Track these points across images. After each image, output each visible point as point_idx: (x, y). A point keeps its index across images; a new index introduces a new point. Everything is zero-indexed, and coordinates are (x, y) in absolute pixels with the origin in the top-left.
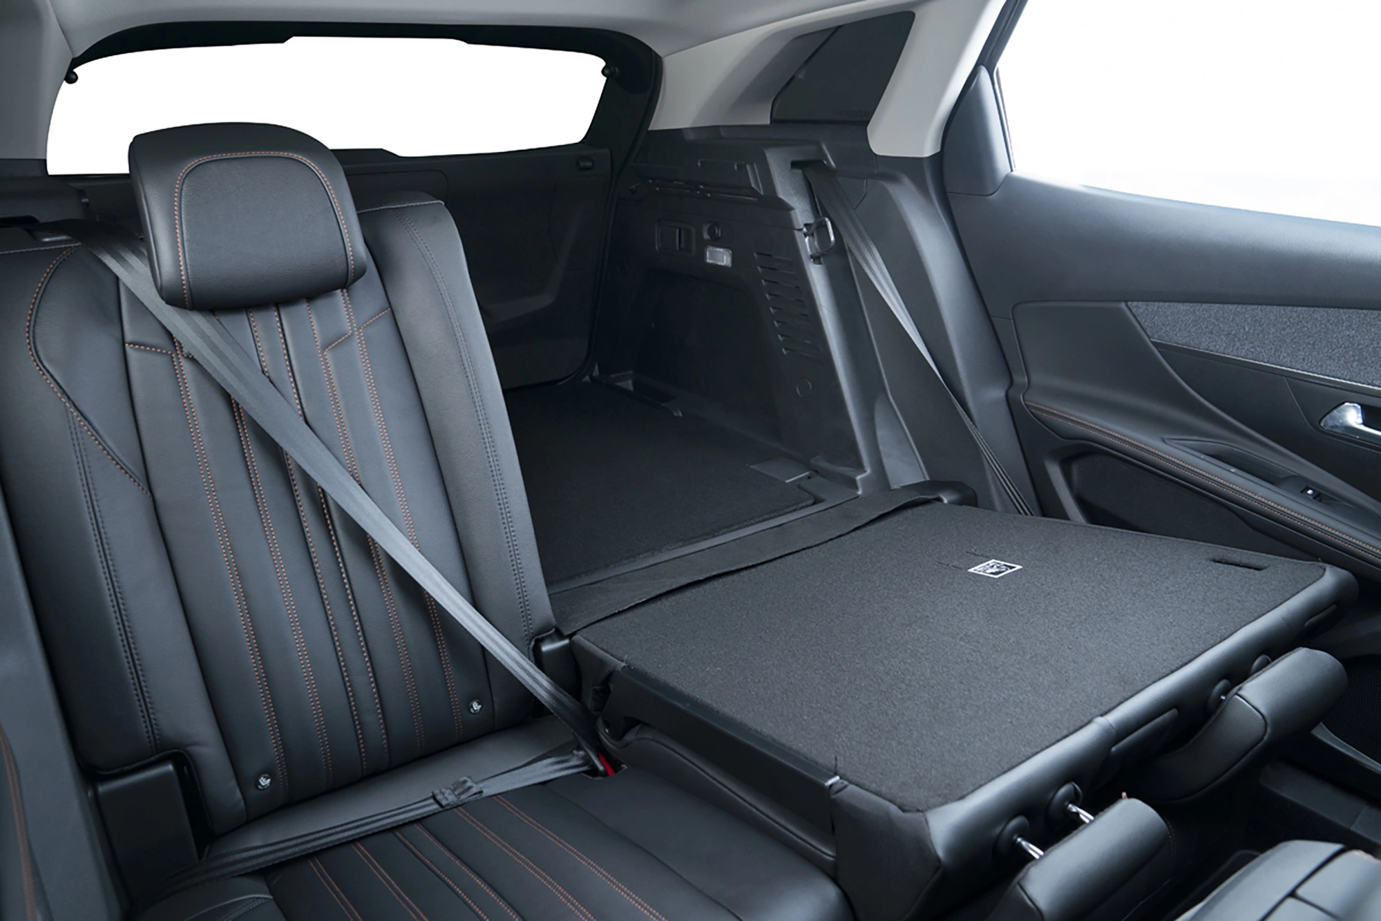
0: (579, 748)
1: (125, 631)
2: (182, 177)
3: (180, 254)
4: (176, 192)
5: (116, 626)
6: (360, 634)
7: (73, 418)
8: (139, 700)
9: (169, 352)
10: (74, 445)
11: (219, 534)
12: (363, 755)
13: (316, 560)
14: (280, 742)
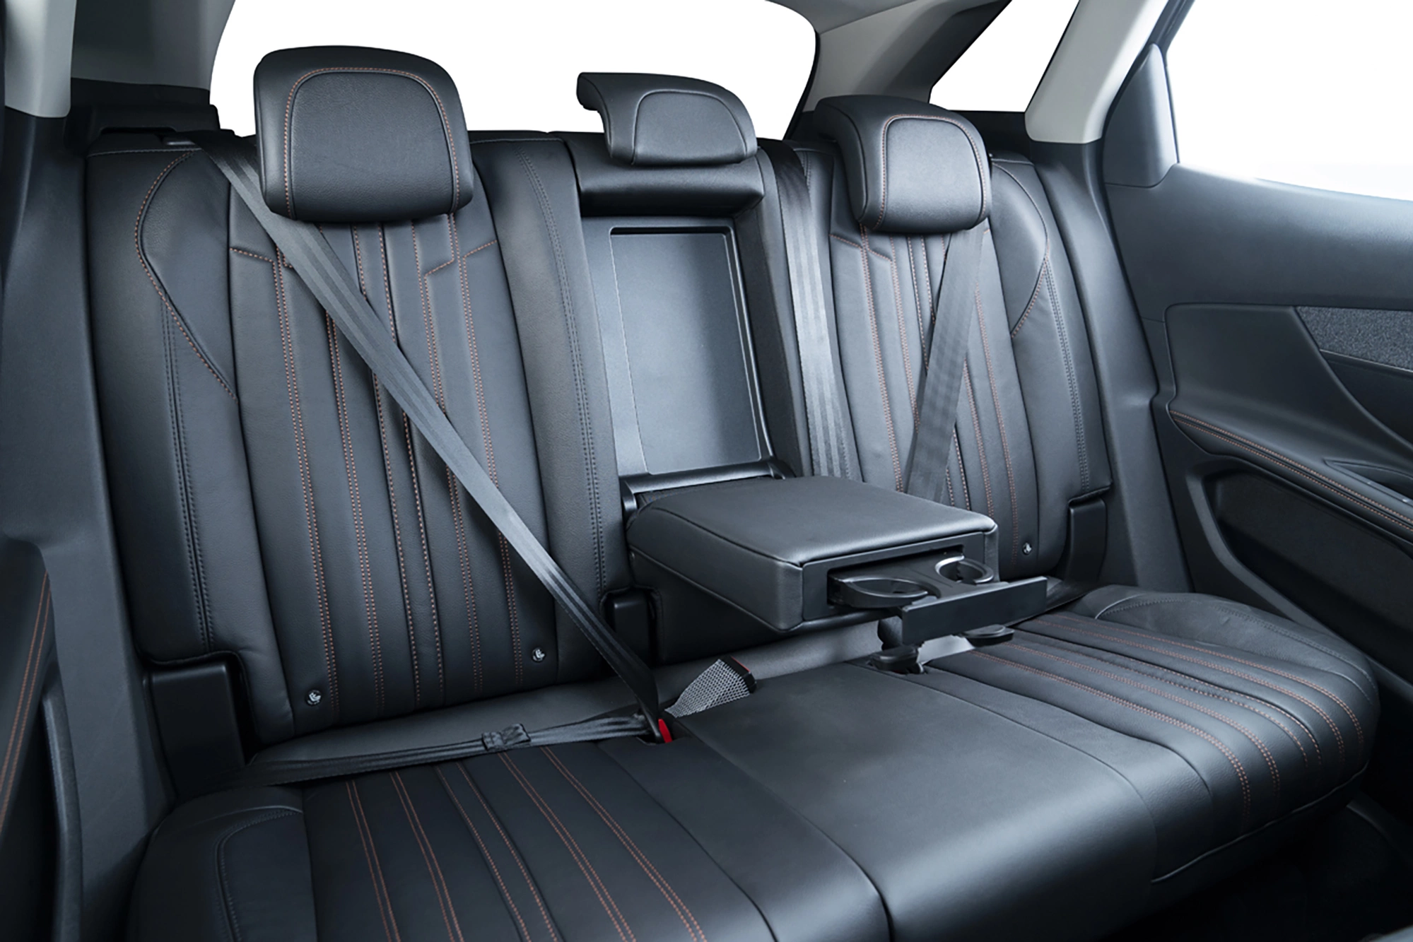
0: (640, 712)
1: (191, 526)
2: (296, 86)
3: (286, 161)
4: (289, 100)
5: (183, 520)
6: (427, 563)
7: (167, 312)
8: (197, 596)
9: (271, 261)
10: (164, 338)
11: (298, 445)
12: (418, 686)
13: (391, 483)
14: (334, 661)
